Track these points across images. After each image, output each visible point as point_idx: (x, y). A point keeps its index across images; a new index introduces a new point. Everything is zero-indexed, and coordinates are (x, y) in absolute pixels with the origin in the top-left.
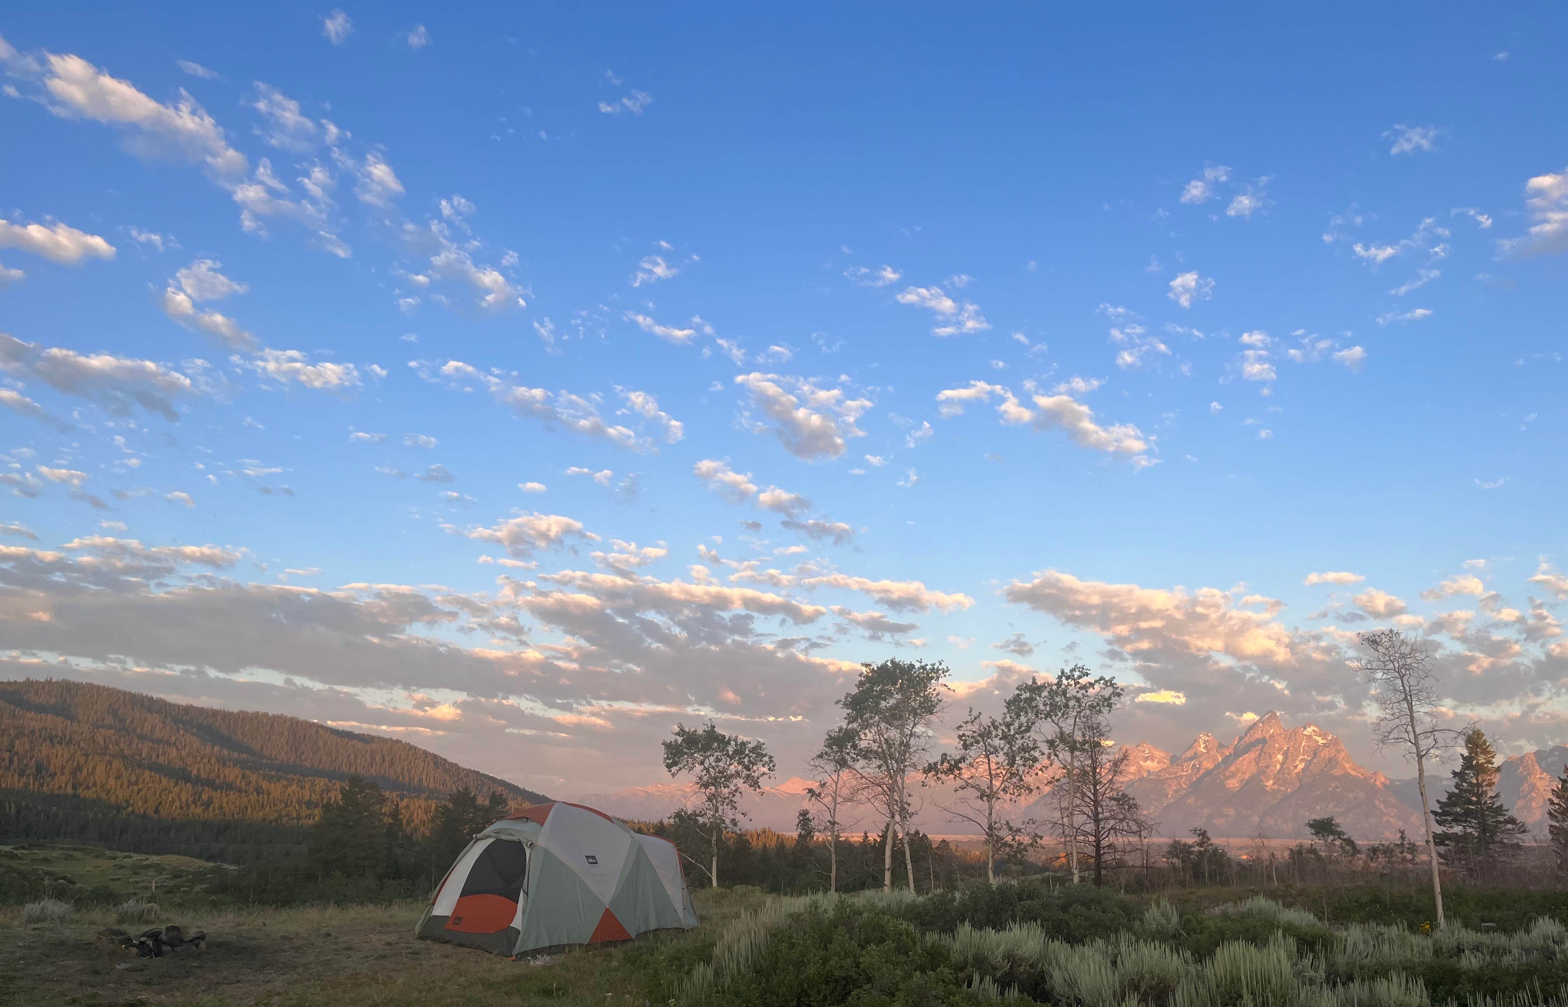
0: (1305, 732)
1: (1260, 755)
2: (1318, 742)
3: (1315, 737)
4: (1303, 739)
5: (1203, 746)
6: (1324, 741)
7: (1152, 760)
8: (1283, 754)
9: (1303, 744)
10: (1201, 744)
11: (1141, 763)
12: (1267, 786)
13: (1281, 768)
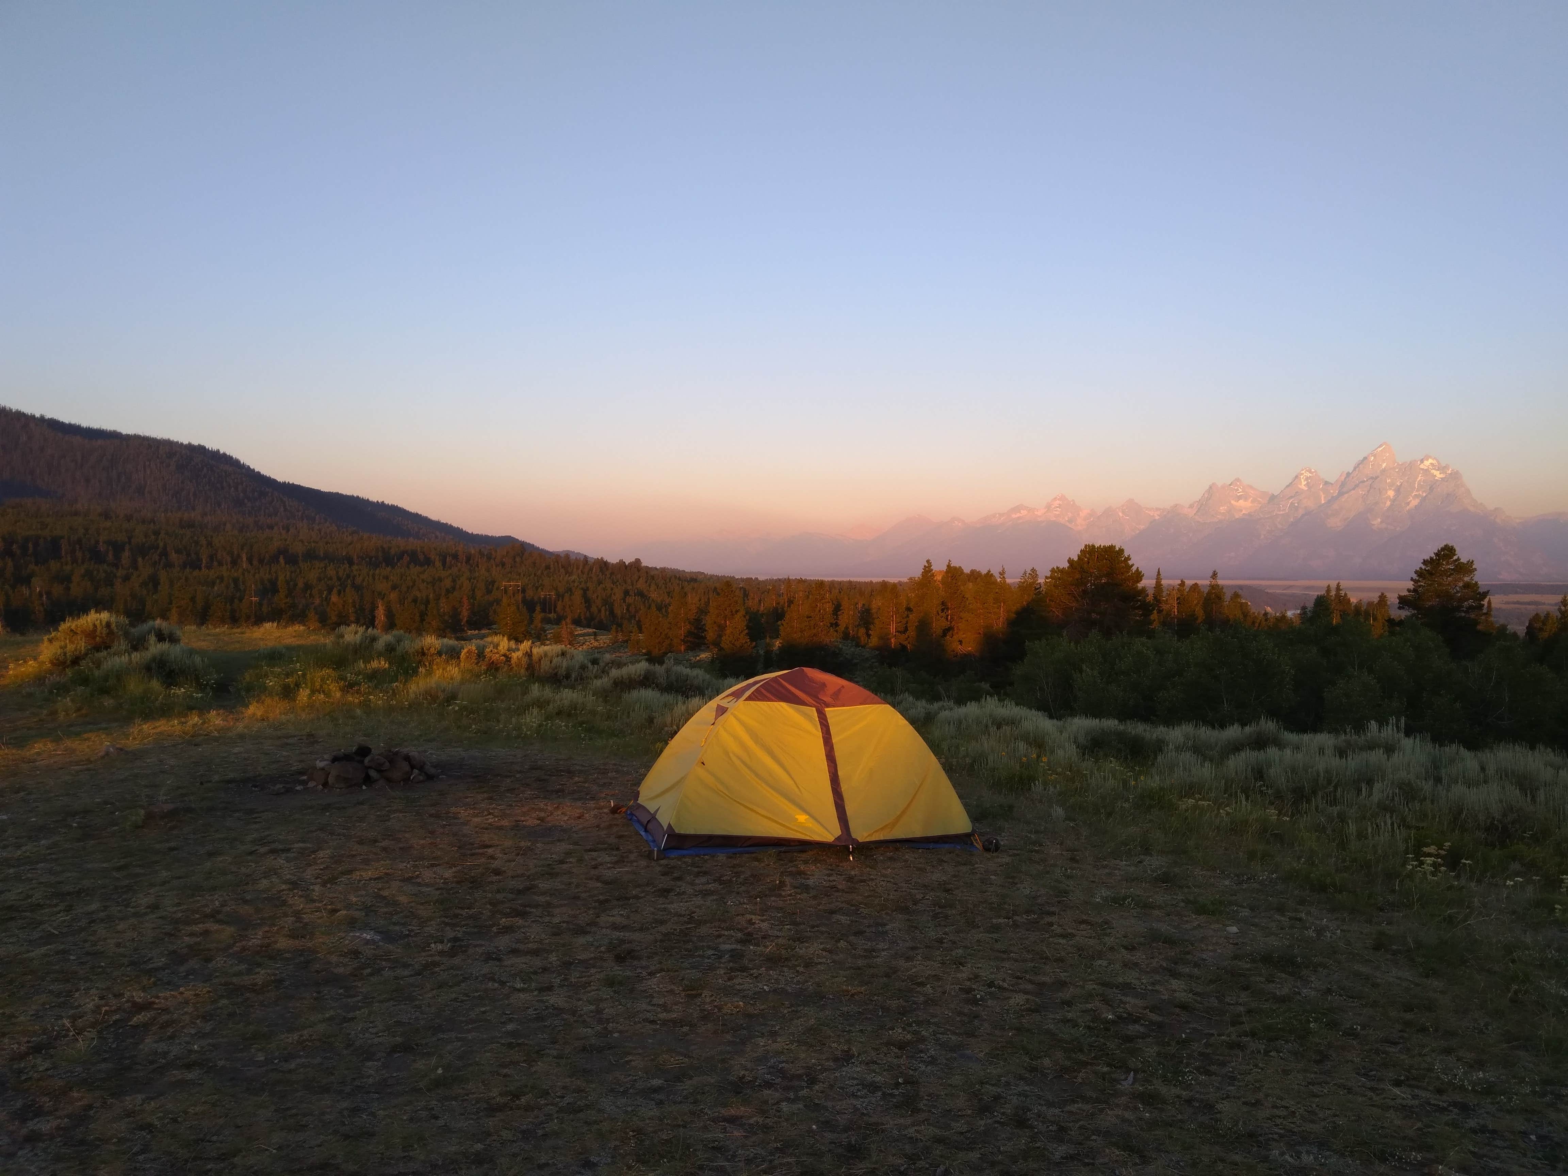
0: (1422, 466)
1: (1368, 491)
2: (1435, 476)
3: (1433, 471)
4: (1420, 473)
5: (1304, 483)
6: (1442, 476)
7: (1246, 499)
8: (1394, 490)
9: (1420, 478)
10: (1302, 480)
11: (1233, 502)
12: (1374, 525)
13: (1392, 505)
